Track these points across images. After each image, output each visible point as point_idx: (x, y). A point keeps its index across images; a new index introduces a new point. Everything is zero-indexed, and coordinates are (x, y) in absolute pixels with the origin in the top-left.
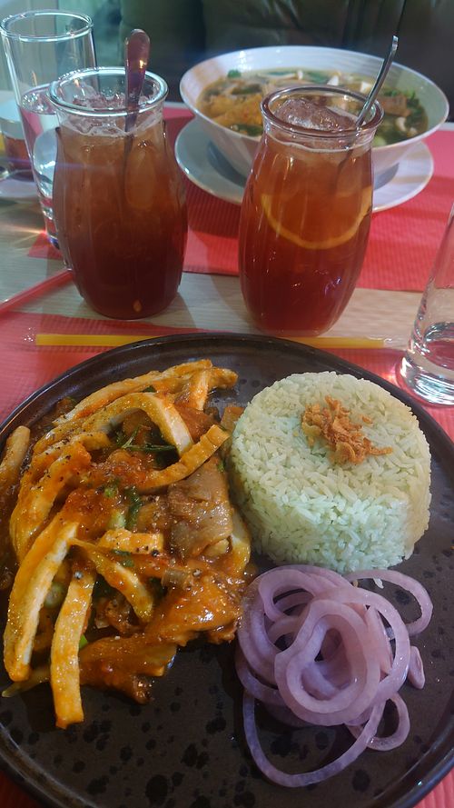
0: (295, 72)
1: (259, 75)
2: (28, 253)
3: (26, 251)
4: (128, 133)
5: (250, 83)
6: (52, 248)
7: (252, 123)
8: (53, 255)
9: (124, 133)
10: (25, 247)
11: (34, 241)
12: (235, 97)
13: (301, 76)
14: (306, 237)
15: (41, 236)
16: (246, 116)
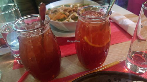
0: (62, 6)
1: (55, 8)
2: (12, 69)
3: (11, 68)
4: (43, 33)
5: (54, 10)
6: (19, 65)
7: (60, 18)
8: (20, 66)
9: (42, 33)
10: (11, 67)
11: (13, 64)
12: (53, 14)
13: (64, 6)
14: (99, 44)
15: (15, 62)
16: (58, 17)
